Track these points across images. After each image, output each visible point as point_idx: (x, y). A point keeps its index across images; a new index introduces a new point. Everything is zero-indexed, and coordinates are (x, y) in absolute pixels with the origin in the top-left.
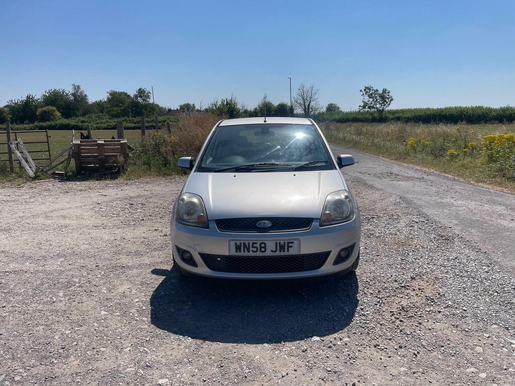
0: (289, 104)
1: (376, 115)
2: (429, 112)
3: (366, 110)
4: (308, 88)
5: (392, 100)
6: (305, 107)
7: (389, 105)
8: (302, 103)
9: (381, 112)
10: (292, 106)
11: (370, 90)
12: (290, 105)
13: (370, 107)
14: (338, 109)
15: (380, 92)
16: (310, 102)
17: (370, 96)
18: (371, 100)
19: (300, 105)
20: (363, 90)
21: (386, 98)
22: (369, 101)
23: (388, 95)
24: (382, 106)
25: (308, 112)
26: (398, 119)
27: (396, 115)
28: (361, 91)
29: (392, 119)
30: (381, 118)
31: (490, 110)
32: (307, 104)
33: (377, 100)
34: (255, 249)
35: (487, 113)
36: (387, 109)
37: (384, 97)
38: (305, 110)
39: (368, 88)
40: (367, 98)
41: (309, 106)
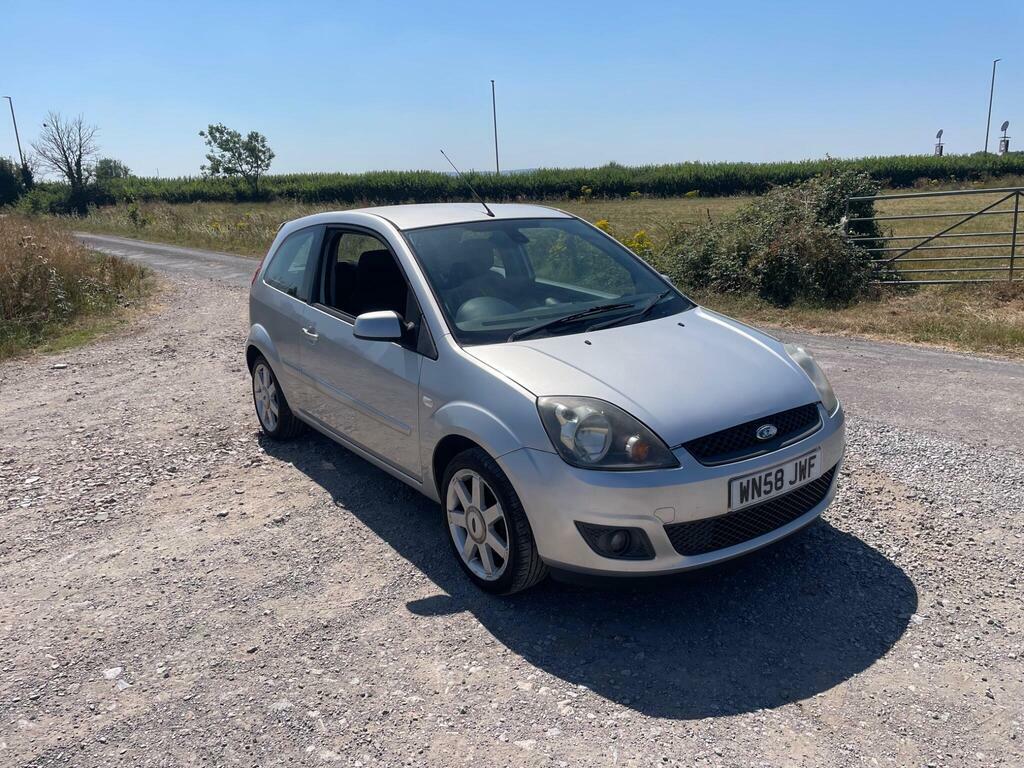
0: (16, 160)
1: (243, 186)
2: (347, 182)
3: (221, 174)
4: (70, 123)
5: (271, 156)
6: (70, 168)
7: (268, 165)
8: (58, 155)
9: (252, 180)
10: (25, 166)
11: (221, 133)
12: (20, 162)
13: (227, 170)
14: (126, 172)
15: (245, 138)
16: (80, 156)
17: (224, 146)
18: (228, 155)
19: (56, 161)
20: (206, 132)
21: (260, 151)
22: (223, 156)
23: (263, 146)
24: (252, 167)
25: (80, 178)
26: (291, 194)
27: (285, 188)
28: (202, 134)
29: (280, 195)
30: (256, 193)
31: (446, 178)
32: (72, 160)
33: (240, 154)
34: (768, 488)
35: (442, 185)
36: (266, 173)
37: (254, 149)
38: (70, 174)
39: (217, 129)
40: (217, 152)
41: (78, 164)
